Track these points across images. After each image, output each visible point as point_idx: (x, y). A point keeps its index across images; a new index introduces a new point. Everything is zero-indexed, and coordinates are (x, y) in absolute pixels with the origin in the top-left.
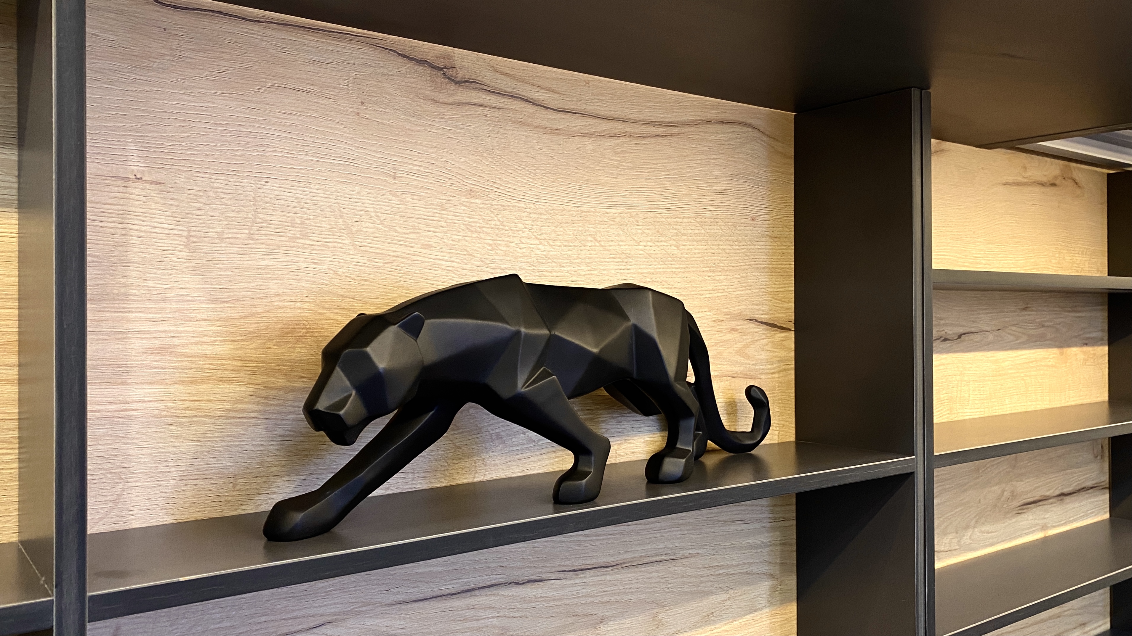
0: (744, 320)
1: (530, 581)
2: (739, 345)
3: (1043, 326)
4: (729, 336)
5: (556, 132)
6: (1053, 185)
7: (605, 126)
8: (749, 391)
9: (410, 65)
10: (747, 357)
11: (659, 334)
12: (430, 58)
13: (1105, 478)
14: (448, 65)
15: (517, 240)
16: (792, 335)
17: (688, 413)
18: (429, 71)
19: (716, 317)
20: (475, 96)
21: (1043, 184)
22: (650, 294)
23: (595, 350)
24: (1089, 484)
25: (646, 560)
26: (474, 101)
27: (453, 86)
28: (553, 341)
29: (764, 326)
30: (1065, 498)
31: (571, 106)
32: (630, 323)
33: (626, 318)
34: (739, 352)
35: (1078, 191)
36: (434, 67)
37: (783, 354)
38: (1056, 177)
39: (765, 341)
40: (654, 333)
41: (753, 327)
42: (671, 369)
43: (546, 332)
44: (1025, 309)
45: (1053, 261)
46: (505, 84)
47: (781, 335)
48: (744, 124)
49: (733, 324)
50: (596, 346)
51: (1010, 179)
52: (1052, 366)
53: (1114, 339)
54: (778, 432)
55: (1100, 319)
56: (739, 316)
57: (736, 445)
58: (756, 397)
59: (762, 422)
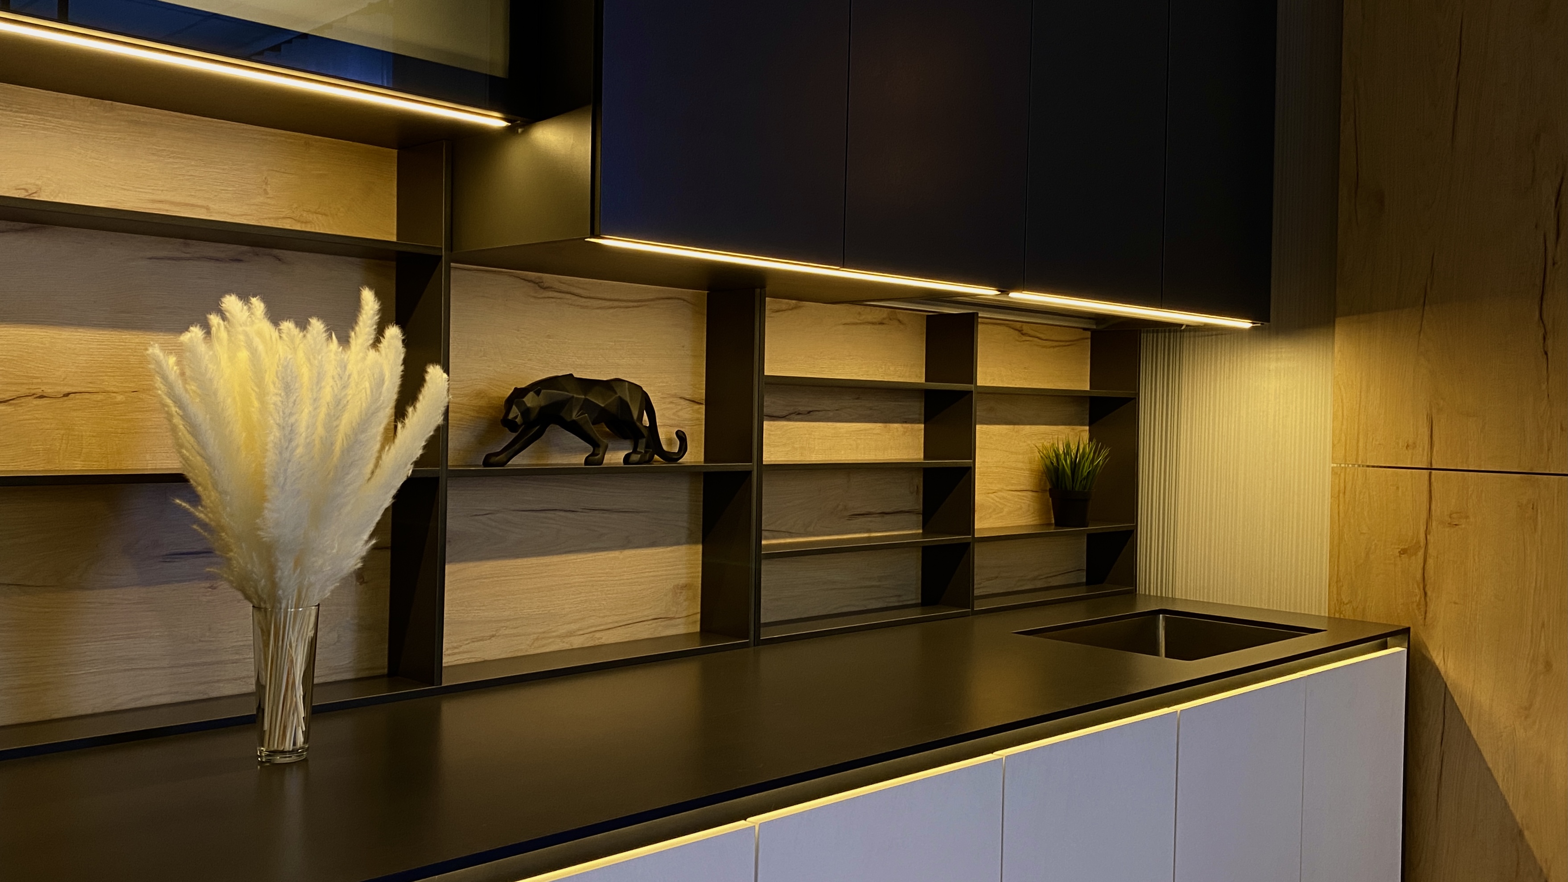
0: (677, 397)
1: (569, 511)
2: (674, 411)
3: (871, 409)
4: (669, 406)
5: (587, 307)
6: (881, 323)
7: (608, 303)
8: (677, 433)
9: (525, 282)
10: (678, 416)
11: (631, 400)
12: (533, 279)
13: (920, 507)
14: (541, 281)
15: (567, 357)
16: (704, 407)
17: (643, 436)
18: (532, 285)
19: (662, 396)
20: (551, 294)
21: (873, 323)
22: (627, 383)
23: (603, 405)
24: (906, 509)
25: (624, 510)
26: (550, 296)
27: (542, 290)
28: (586, 400)
29: (688, 402)
30: (885, 515)
31: (592, 295)
32: (617, 395)
33: (616, 393)
34: (674, 414)
35: (902, 327)
36: (535, 283)
37: (696, 416)
38: (884, 319)
39: (689, 409)
40: (628, 399)
41: (683, 402)
42: (635, 415)
43: (583, 397)
44: (858, 398)
45: (880, 370)
46: (564, 287)
47: (697, 406)
48: (678, 299)
49: (671, 400)
50: (603, 404)
51: (848, 321)
52: (878, 434)
53: (928, 420)
54: (694, 455)
55: (918, 407)
56: (675, 396)
57: (669, 457)
58: (681, 436)
59: (683, 448)
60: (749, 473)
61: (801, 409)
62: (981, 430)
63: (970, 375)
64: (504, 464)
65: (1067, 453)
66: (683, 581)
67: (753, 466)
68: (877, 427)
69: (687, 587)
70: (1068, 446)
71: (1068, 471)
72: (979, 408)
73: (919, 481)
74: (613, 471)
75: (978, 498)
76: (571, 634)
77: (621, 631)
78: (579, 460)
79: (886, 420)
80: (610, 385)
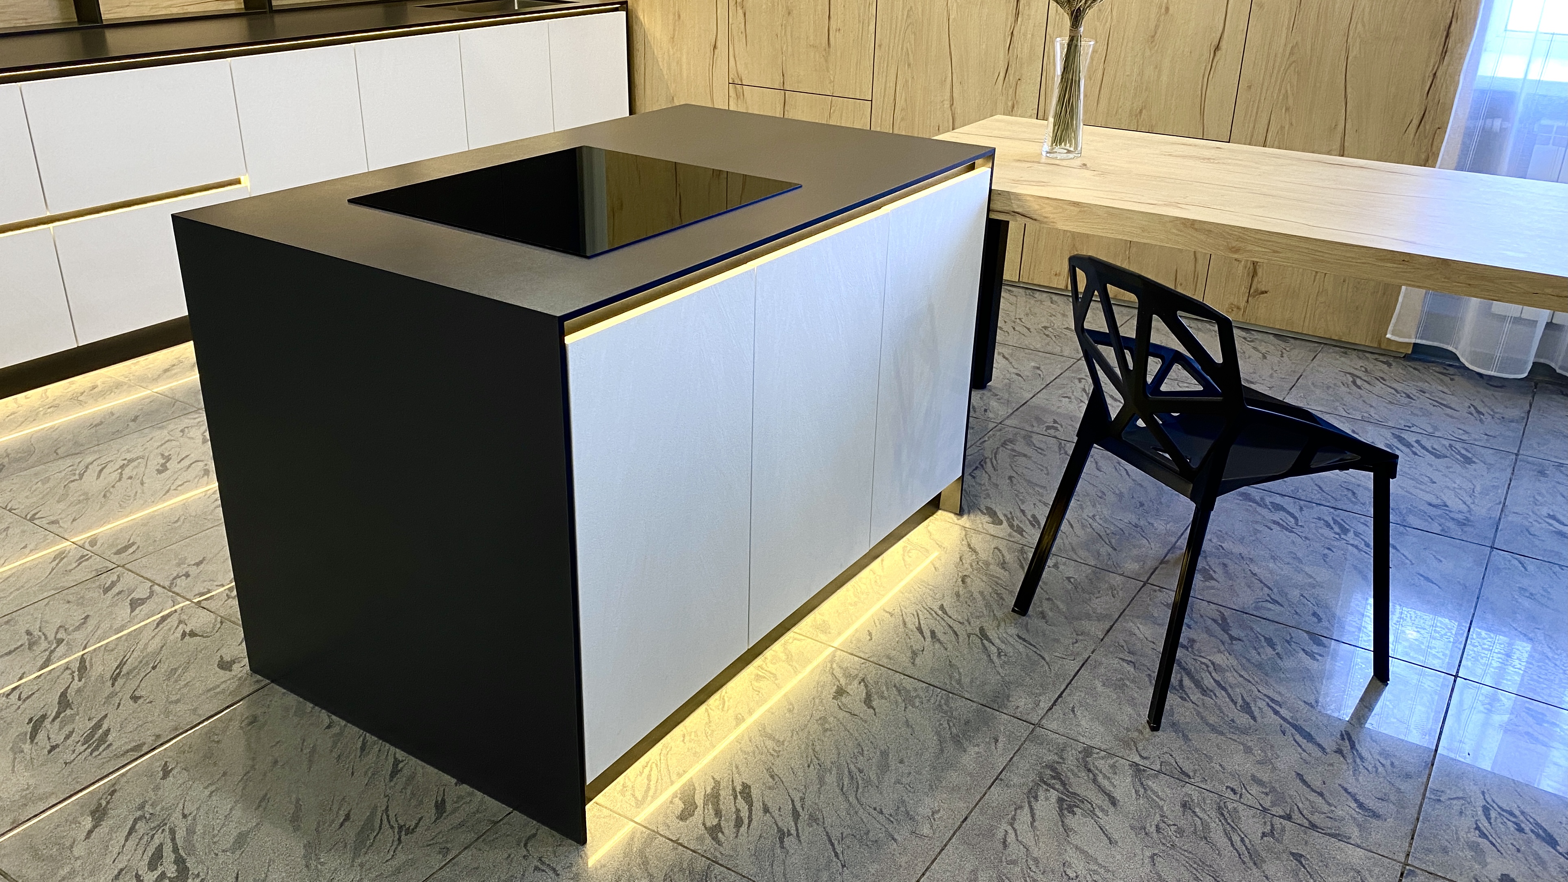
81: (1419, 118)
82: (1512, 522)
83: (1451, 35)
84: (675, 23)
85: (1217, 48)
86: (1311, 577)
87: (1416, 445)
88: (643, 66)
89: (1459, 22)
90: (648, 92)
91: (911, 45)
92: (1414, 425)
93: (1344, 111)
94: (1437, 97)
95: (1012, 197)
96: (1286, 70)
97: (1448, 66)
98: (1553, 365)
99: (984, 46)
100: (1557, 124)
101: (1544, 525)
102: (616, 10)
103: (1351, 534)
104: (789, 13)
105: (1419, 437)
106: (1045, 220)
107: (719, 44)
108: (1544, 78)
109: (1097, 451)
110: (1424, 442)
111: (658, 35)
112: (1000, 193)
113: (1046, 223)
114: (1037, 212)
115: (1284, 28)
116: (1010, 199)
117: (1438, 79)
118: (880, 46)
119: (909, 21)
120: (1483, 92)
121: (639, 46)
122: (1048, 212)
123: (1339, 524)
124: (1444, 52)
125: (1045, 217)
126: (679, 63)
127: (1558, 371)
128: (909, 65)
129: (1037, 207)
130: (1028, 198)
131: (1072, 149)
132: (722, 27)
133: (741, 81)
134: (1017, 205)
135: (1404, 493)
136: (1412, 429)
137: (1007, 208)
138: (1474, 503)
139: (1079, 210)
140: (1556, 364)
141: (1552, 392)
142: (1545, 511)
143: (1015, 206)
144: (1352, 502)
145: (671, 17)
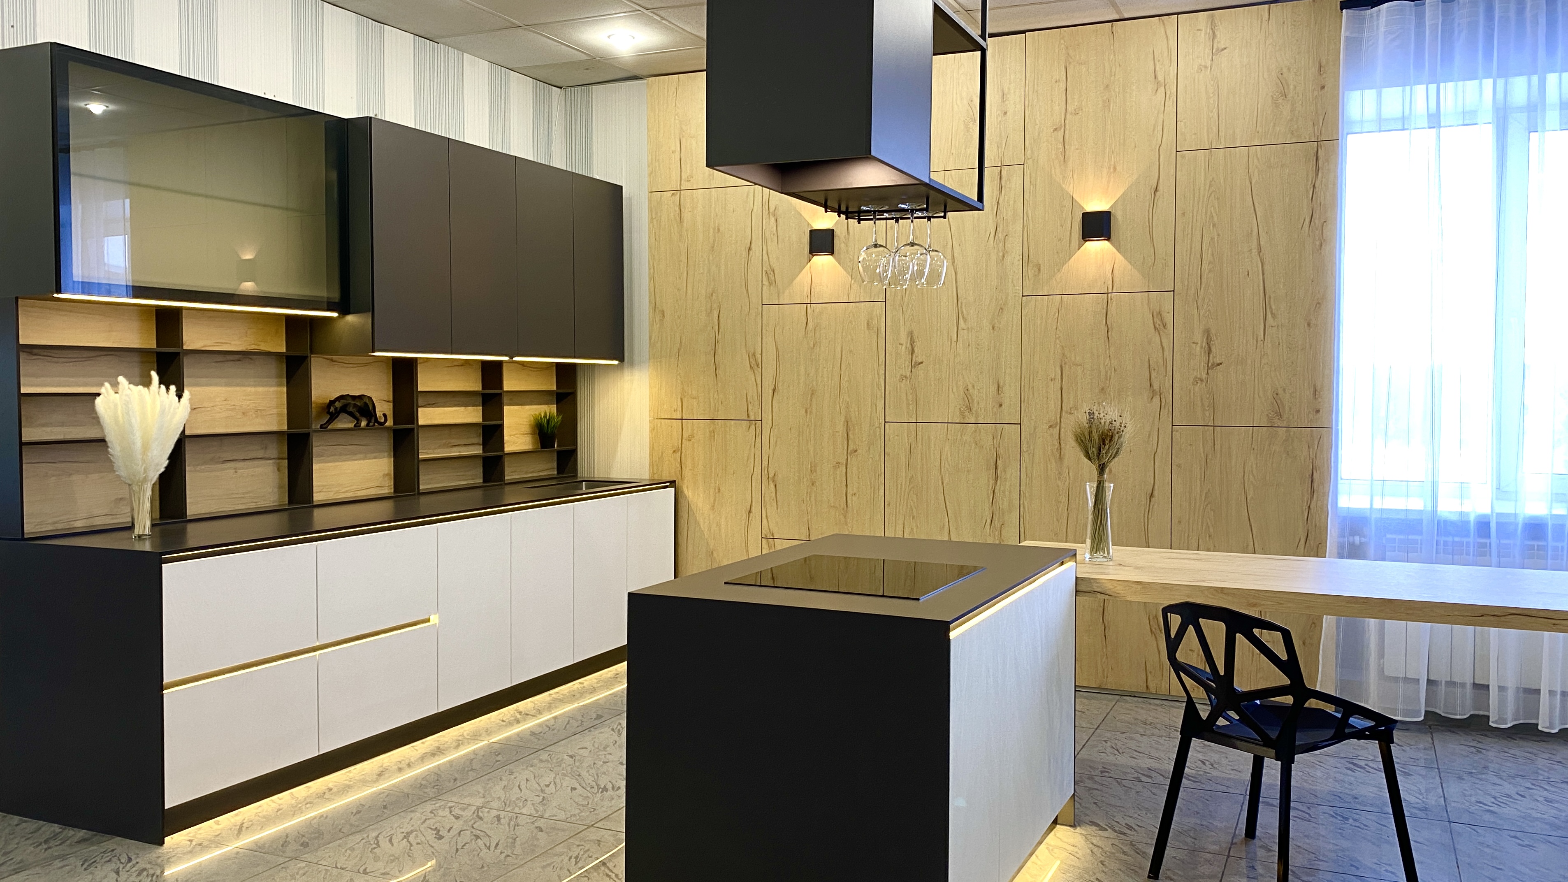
2: (382, 406)
3: (459, 402)
8: (383, 414)
13: (481, 442)
17: (372, 416)
22: (365, 396)
23: (358, 404)
24: (476, 442)
25: (364, 445)
27: (332, 362)
29: (387, 402)
30: (468, 445)
33: (363, 400)
35: (471, 373)
37: (390, 408)
38: (463, 363)
39: (387, 405)
42: (369, 408)
43: (353, 402)
44: (453, 397)
45: (463, 385)
47: (389, 404)
48: (381, 361)
52: (463, 412)
53: (484, 405)
54: (390, 423)
55: (479, 400)
56: (381, 400)
57: (382, 424)
58: (385, 415)
59: (386, 420)
60: (413, 429)
61: (430, 402)
62: (506, 408)
63: (501, 386)
64: (327, 427)
65: (545, 416)
66: (386, 472)
67: (415, 426)
68: (462, 409)
69: (387, 475)
70: (546, 414)
71: (546, 425)
72: (505, 399)
73: (481, 431)
74: (363, 429)
75: (506, 438)
76: (347, 492)
77: (364, 491)
78: (351, 425)
79: (466, 405)
80: (361, 397)
81: (1305, 538)
82: (1454, 807)
83: (1314, 481)
84: (715, 496)
85: (1152, 495)
86: (1337, 845)
87: (1366, 767)
88: (686, 528)
89: (1318, 472)
90: (690, 548)
91: (914, 503)
92: (1359, 756)
93: (1251, 535)
94: (1314, 523)
95: (1092, 581)
96: (1204, 509)
97: (1317, 501)
98: (1438, 711)
99: (972, 502)
100: (1398, 537)
101: (1477, 807)
102: (666, 487)
103: (1351, 821)
104: (813, 484)
105: (1366, 762)
106: (1118, 595)
107: (753, 509)
108: (1385, 507)
109: (1195, 742)
110: (1371, 764)
111: (700, 505)
112: (1083, 579)
113: (1118, 597)
114: (1112, 590)
115: (1198, 480)
116: (1091, 583)
117: (1312, 511)
118: (889, 505)
119: (911, 486)
120: (1344, 519)
121: (683, 514)
122: (1119, 589)
123: (1339, 815)
124: (1313, 492)
125: (1118, 593)
126: (718, 525)
127: (1443, 715)
128: (913, 517)
129: (1111, 587)
130: (1104, 581)
131: (1106, 555)
132: (757, 496)
133: (773, 535)
134: (1097, 586)
135: (1374, 795)
136: (1359, 758)
137: (1089, 589)
138: (1424, 798)
139: (1141, 587)
140: (1440, 709)
141: (1443, 731)
142: (1473, 799)
143: (1095, 587)
144: (1341, 802)
145: (712, 491)
